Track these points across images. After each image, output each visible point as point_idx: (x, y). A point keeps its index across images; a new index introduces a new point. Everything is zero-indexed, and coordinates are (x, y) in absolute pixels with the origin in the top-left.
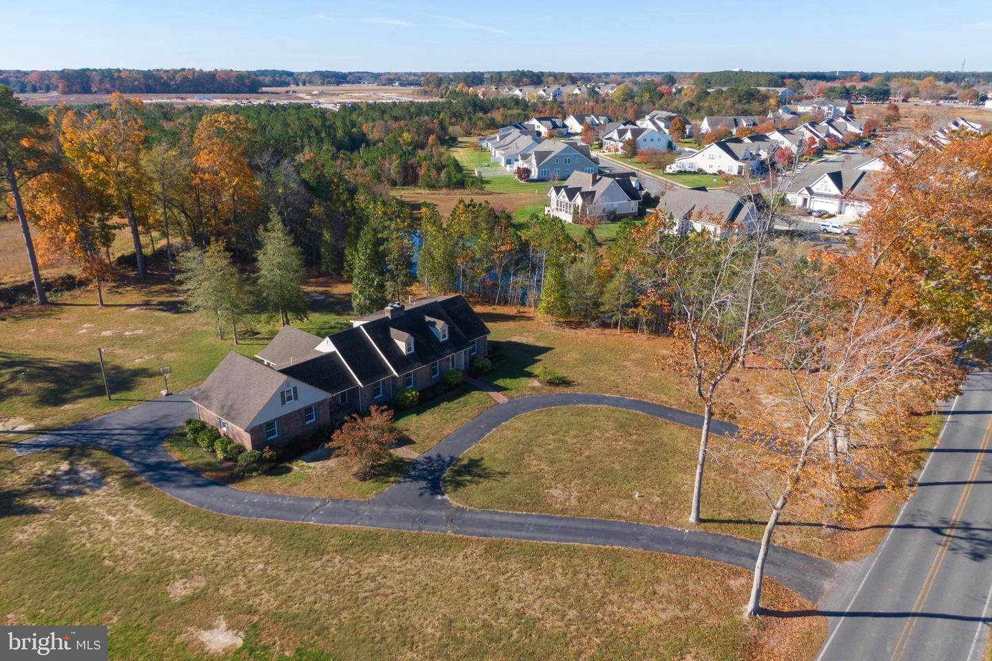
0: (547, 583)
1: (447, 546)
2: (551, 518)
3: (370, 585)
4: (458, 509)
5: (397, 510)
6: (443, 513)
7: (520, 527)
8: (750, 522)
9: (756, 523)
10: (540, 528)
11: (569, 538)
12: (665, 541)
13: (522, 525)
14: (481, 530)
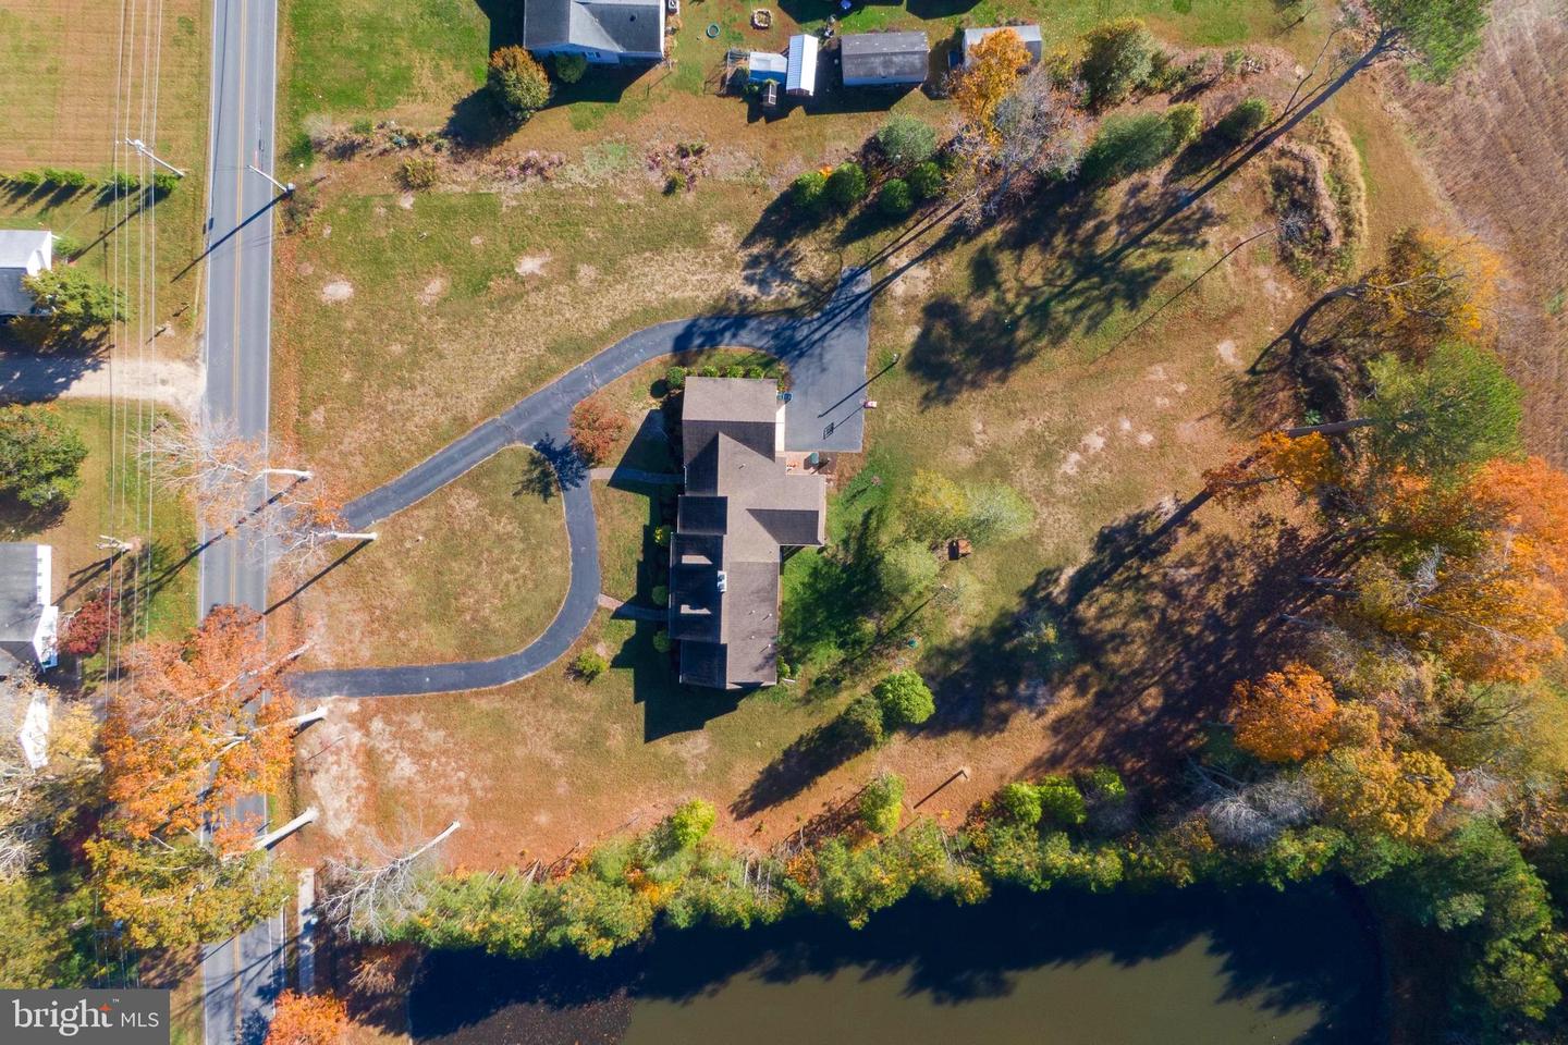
0: (416, 419)
1: (491, 406)
2: (455, 475)
3: (501, 348)
4: (511, 441)
5: (546, 412)
6: (517, 430)
7: (465, 452)
8: (343, 560)
9: (335, 565)
10: (452, 461)
11: (431, 464)
12: (380, 502)
13: (465, 455)
14: (483, 432)
